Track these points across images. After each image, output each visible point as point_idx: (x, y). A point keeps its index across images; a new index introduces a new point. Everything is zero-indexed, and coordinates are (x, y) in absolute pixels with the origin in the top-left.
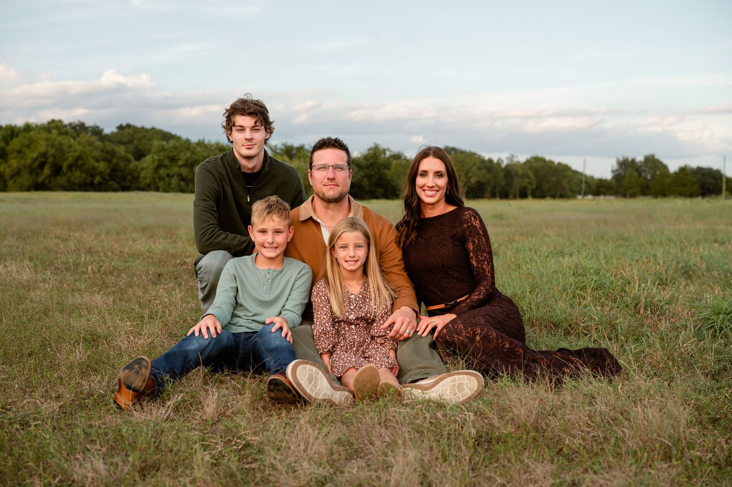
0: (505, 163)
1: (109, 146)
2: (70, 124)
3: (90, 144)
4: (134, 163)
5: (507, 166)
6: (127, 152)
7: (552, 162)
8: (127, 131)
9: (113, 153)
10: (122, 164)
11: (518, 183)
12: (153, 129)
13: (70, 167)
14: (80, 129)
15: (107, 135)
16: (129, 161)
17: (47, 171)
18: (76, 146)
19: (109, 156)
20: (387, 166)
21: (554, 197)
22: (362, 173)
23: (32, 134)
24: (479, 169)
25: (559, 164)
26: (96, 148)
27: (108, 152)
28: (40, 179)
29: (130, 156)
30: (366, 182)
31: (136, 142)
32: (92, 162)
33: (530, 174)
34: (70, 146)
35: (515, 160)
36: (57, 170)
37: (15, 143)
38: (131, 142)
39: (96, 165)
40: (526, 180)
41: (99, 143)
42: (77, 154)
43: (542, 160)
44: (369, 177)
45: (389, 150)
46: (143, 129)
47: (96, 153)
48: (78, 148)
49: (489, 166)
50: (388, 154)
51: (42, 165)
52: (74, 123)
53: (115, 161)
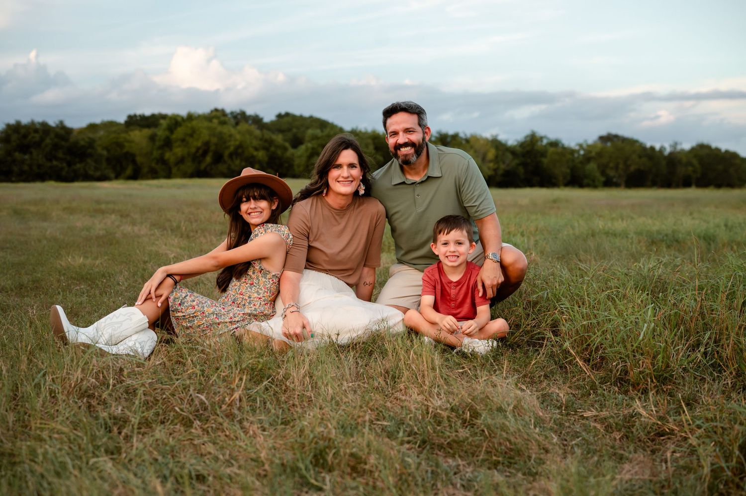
0: (668, 150)
1: (268, 135)
2: (232, 113)
3: (250, 133)
4: (291, 151)
5: (671, 154)
6: (285, 140)
7: (718, 150)
8: (286, 119)
9: (271, 142)
10: (279, 152)
11: (681, 171)
12: (311, 117)
13: (231, 155)
14: (240, 118)
15: (266, 124)
16: (286, 149)
17: (208, 159)
18: (236, 135)
19: (268, 144)
20: (543, 154)
21: (719, 186)
22: (517, 161)
23: (194, 123)
24: (640, 157)
25: (727, 152)
26: (256, 137)
27: (266, 141)
28: (203, 166)
29: (287, 145)
30: (521, 170)
31: (294, 130)
32: (251, 150)
33: (695, 162)
34: (231, 136)
35: (679, 148)
36: (218, 158)
37: (180, 132)
38: (290, 130)
39: (255, 153)
40: (690, 169)
41: (258, 132)
42: (237, 143)
43: (708, 147)
44: (524, 165)
45: (545, 137)
46: (301, 118)
47: (255, 143)
48: (238, 137)
49: (651, 154)
50: (545, 142)
51: (205, 153)
52: (235, 112)
53: (273, 149)
